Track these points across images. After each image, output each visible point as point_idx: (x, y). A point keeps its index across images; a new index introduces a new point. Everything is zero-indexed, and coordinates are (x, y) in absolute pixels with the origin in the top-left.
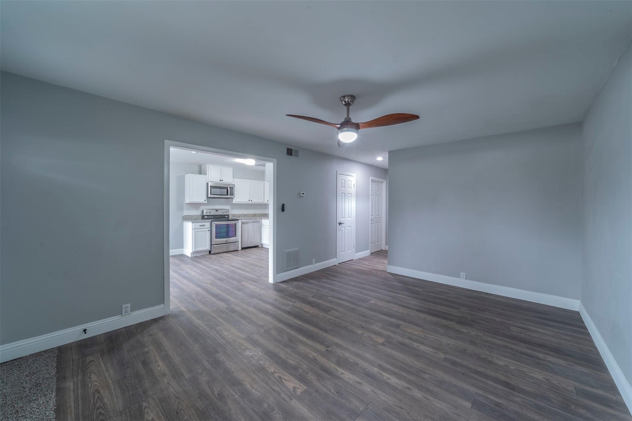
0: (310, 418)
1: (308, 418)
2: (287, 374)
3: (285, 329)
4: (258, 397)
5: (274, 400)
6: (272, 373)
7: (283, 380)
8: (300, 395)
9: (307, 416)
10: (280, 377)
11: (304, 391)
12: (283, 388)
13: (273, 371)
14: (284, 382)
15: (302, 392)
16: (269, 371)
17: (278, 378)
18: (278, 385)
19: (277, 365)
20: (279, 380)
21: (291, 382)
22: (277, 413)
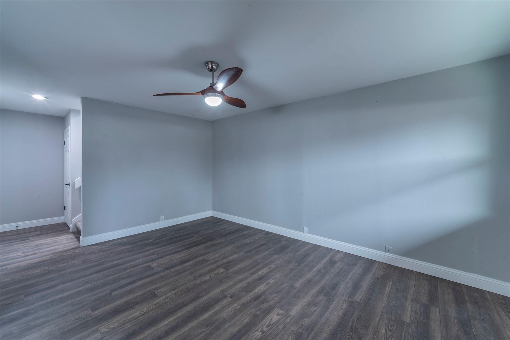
0: (302, 305)
1: (302, 306)
2: (263, 322)
3: (180, 333)
4: (293, 338)
5: (293, 326)
6: (262, 334)
7: (271, 323)
8: (285, 311)
9: (301, 306)
10: (268, 326)
11: (280, 309)
12: (280, 322)
13: (261, 333)
14: (274, 322)
15: (282, 310)
16: (259, 336)
17: (269, 327)
18: (278, 326)
19: (251, 331)
20: (271, 326)
21: (272, 318)
22: (304, 322)
